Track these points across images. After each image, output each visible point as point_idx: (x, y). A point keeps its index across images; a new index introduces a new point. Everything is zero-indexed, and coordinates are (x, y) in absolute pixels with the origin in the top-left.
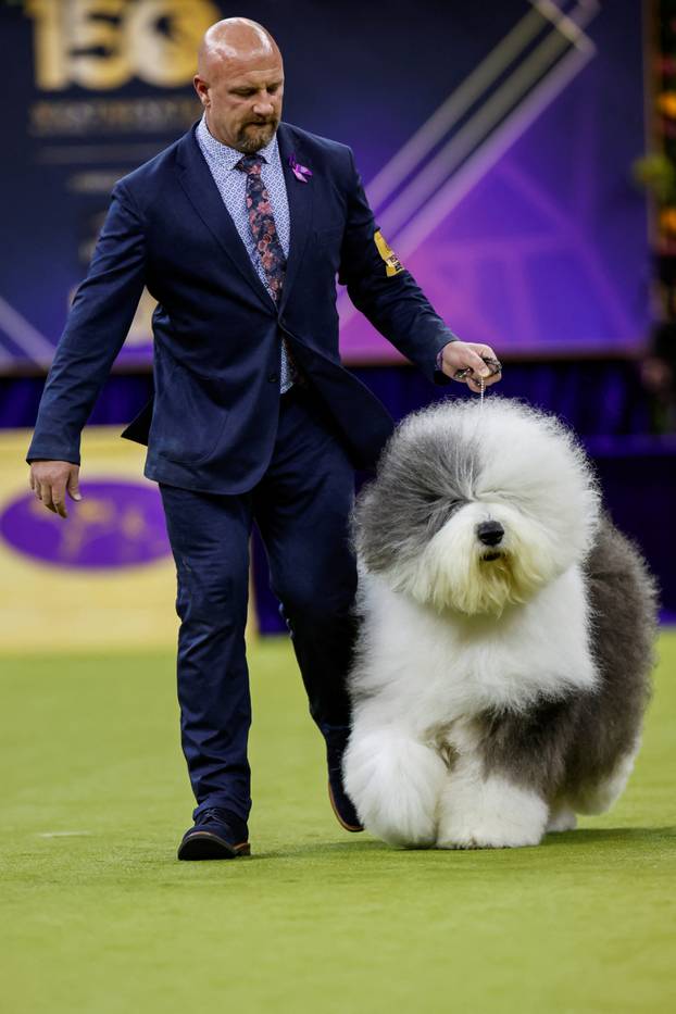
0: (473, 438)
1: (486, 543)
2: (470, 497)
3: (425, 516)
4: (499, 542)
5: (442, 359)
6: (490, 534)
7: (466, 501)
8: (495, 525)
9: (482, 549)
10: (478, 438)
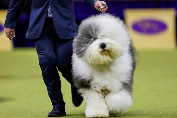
0: (99, 24)
1: (102, 48)
2: (98, 37)
3: (88, 42)
4: (105, 48)
5: (95, 5)
6: (103, 46)
7: (97, 38)
8: (104, 44)
9: (101, 50)
10: (100, 24)
